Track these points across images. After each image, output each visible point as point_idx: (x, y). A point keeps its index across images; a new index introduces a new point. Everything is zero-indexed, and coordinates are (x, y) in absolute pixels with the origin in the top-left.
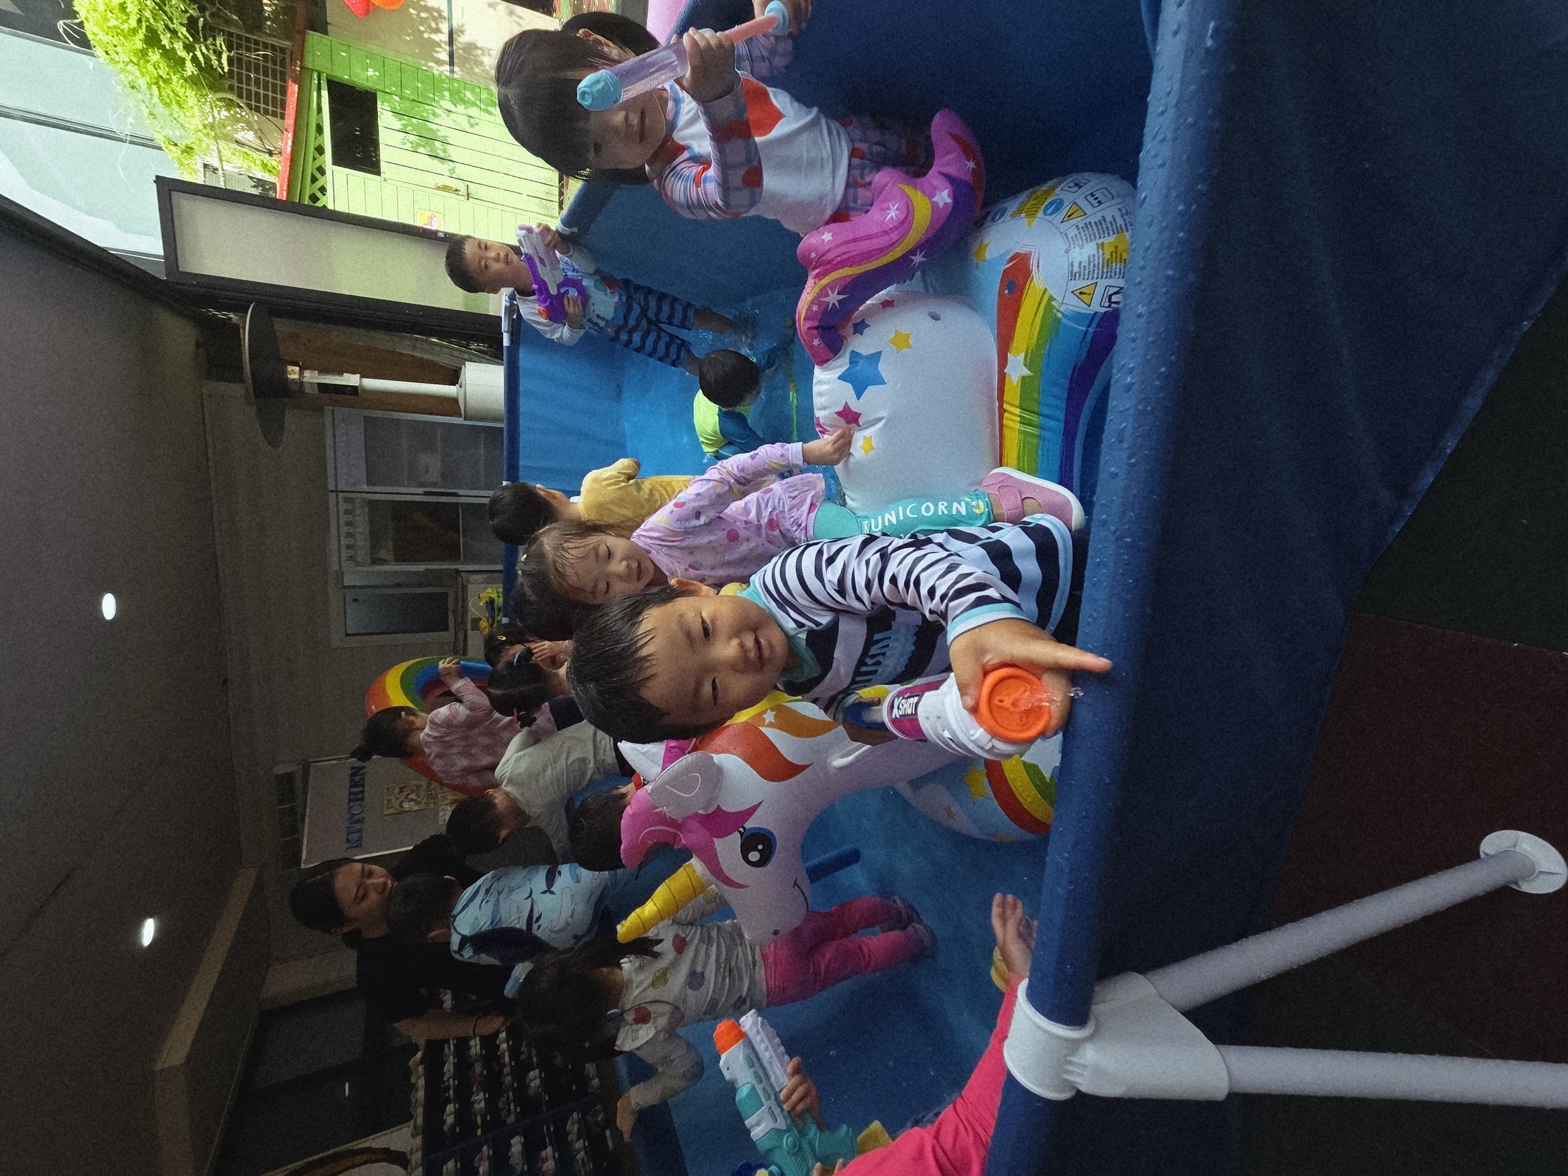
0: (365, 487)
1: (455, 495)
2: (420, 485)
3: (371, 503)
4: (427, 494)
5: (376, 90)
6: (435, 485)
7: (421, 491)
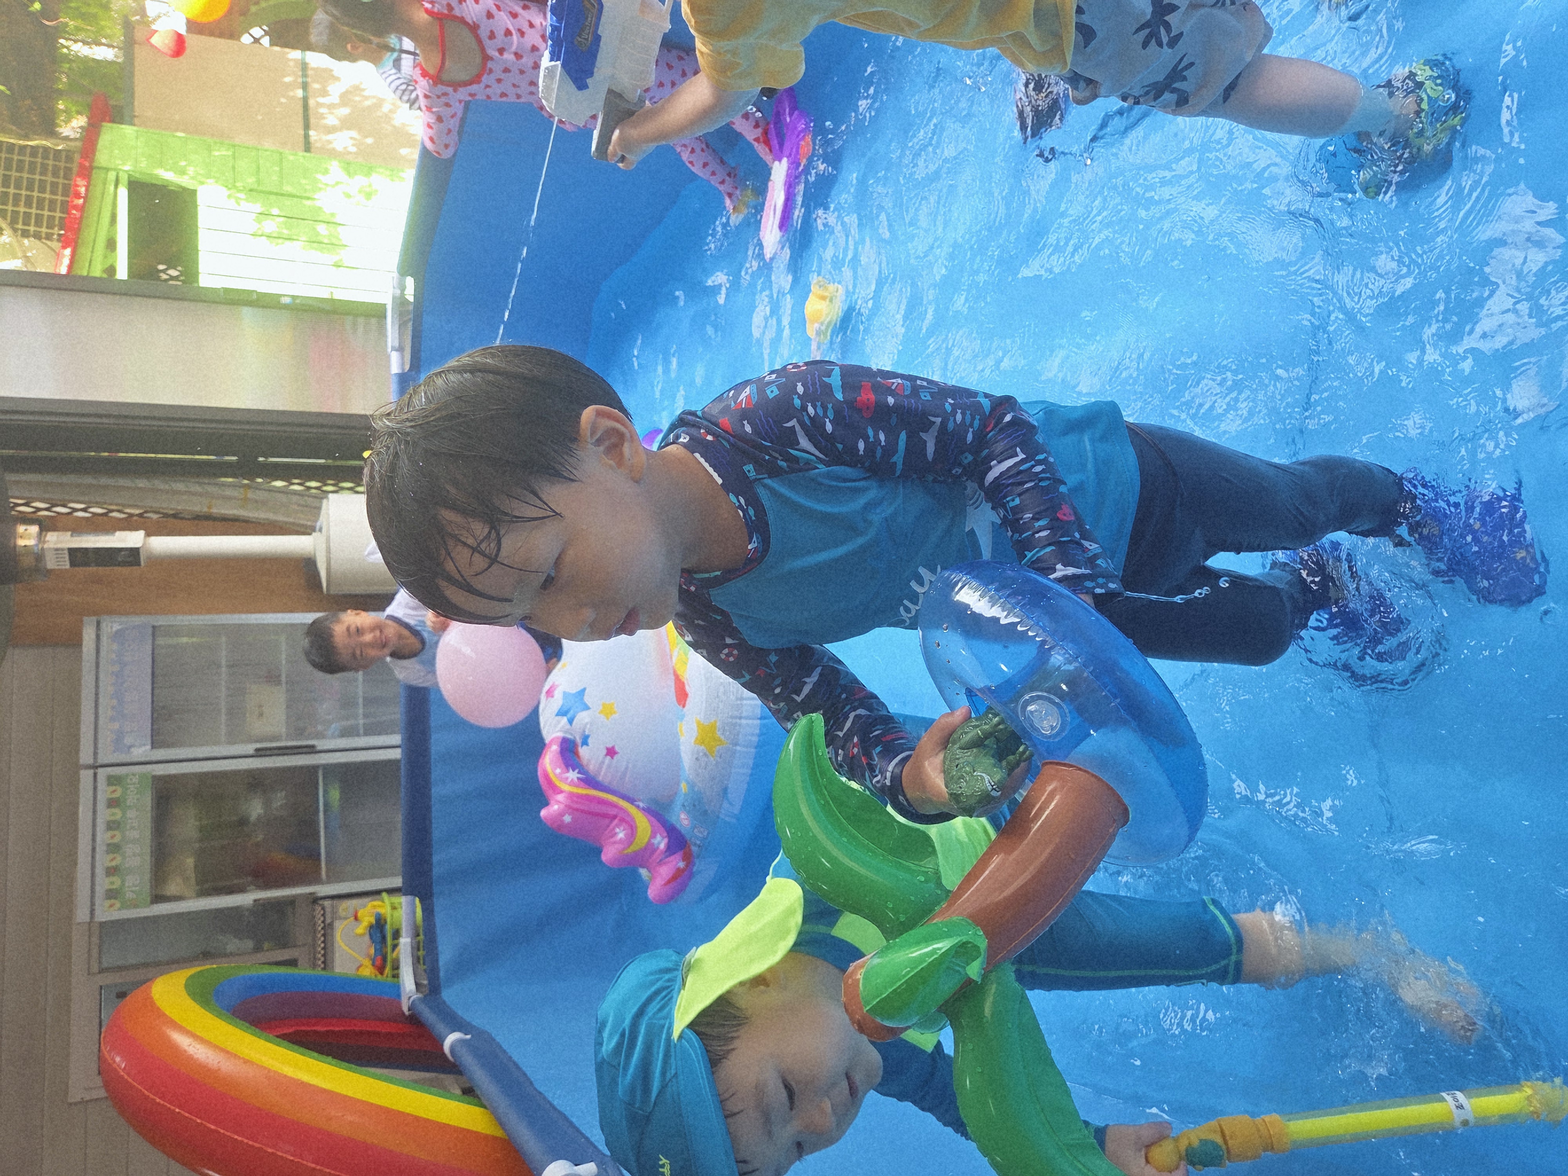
0: (148, 752)
1: (311, 750)
2: (251, 740)
4: (260, 753)
5: (195, 186)
6: (274, 735)
7: (250, 749)
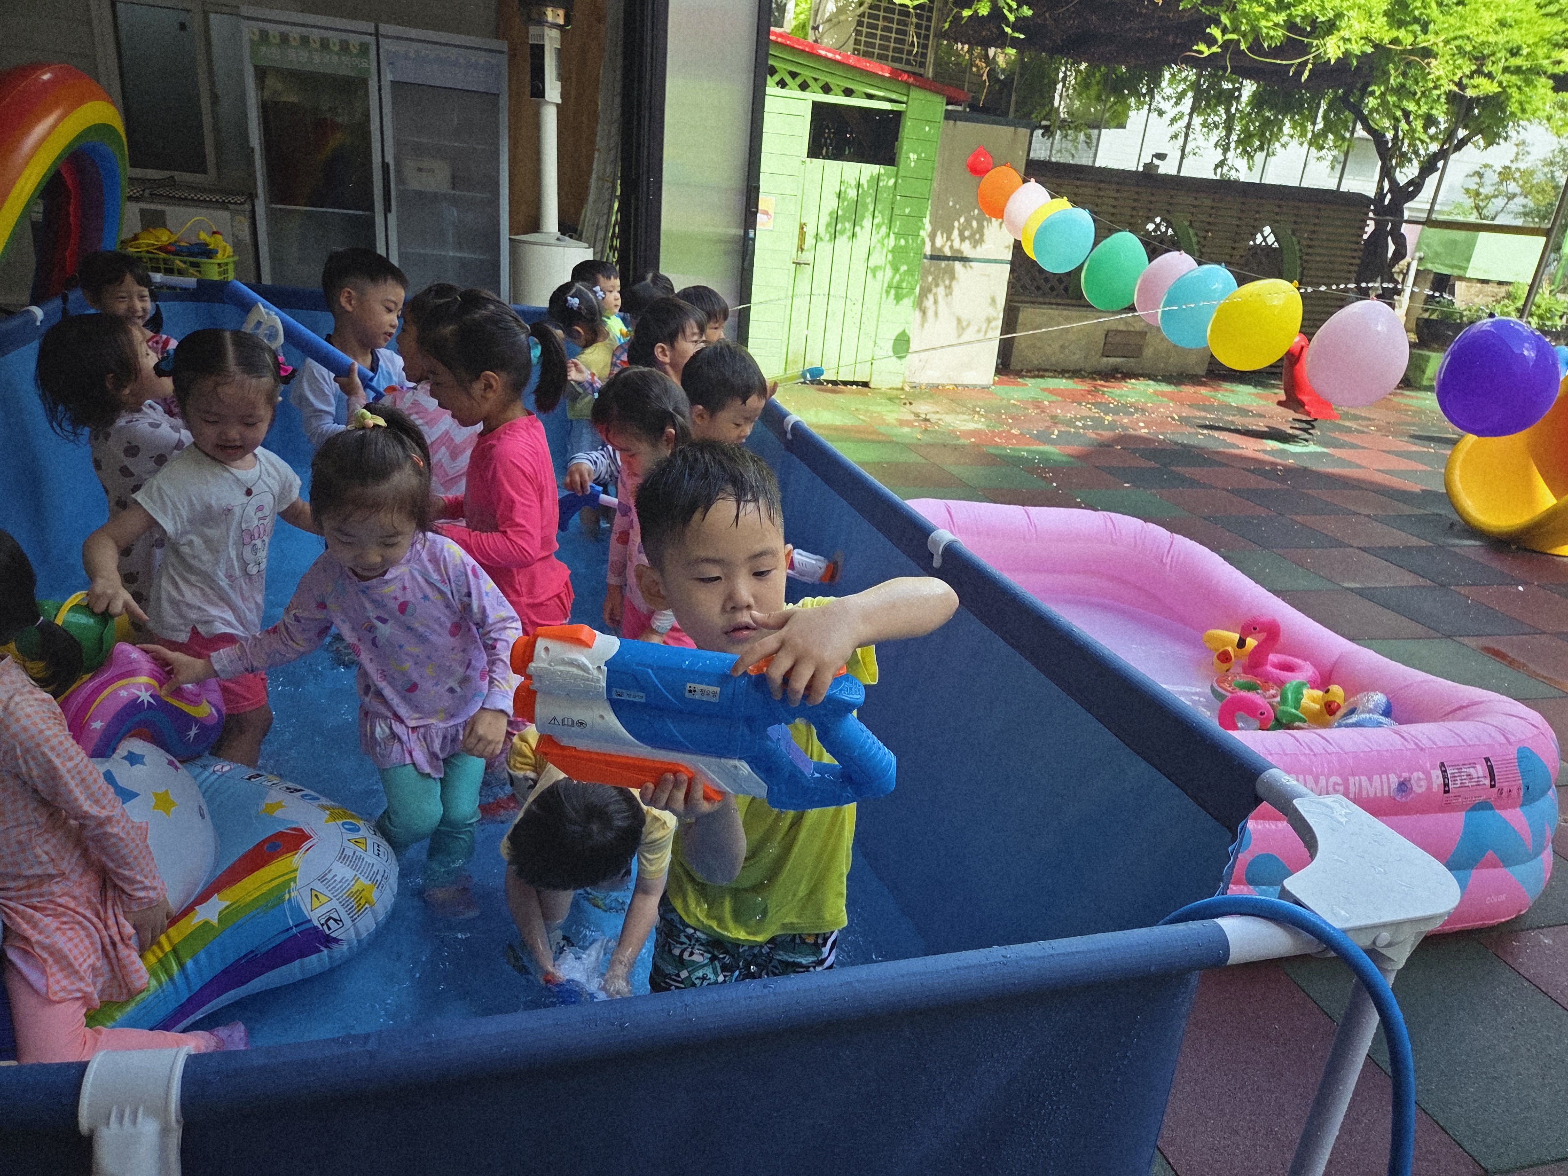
0: (388, 77)
1: (387, 209)
2: (397, 159)
3: (365, 82)
4: (385, 167)
5: (898, 166)
6: (401, 180)
7: (390, 159)
